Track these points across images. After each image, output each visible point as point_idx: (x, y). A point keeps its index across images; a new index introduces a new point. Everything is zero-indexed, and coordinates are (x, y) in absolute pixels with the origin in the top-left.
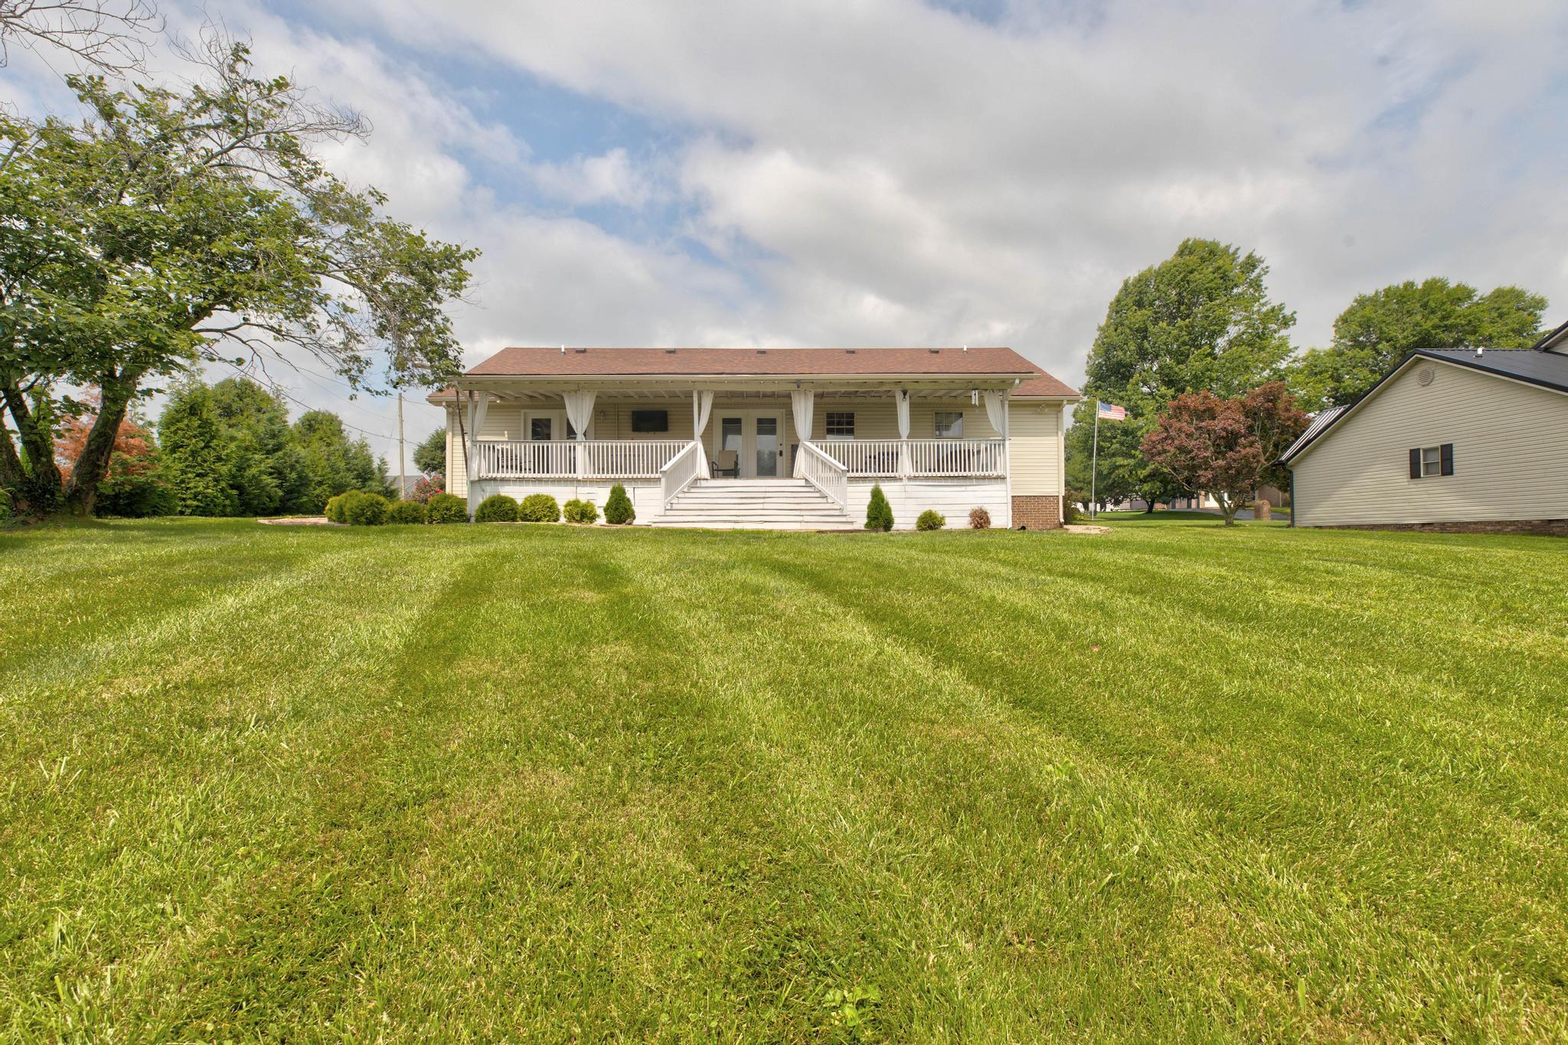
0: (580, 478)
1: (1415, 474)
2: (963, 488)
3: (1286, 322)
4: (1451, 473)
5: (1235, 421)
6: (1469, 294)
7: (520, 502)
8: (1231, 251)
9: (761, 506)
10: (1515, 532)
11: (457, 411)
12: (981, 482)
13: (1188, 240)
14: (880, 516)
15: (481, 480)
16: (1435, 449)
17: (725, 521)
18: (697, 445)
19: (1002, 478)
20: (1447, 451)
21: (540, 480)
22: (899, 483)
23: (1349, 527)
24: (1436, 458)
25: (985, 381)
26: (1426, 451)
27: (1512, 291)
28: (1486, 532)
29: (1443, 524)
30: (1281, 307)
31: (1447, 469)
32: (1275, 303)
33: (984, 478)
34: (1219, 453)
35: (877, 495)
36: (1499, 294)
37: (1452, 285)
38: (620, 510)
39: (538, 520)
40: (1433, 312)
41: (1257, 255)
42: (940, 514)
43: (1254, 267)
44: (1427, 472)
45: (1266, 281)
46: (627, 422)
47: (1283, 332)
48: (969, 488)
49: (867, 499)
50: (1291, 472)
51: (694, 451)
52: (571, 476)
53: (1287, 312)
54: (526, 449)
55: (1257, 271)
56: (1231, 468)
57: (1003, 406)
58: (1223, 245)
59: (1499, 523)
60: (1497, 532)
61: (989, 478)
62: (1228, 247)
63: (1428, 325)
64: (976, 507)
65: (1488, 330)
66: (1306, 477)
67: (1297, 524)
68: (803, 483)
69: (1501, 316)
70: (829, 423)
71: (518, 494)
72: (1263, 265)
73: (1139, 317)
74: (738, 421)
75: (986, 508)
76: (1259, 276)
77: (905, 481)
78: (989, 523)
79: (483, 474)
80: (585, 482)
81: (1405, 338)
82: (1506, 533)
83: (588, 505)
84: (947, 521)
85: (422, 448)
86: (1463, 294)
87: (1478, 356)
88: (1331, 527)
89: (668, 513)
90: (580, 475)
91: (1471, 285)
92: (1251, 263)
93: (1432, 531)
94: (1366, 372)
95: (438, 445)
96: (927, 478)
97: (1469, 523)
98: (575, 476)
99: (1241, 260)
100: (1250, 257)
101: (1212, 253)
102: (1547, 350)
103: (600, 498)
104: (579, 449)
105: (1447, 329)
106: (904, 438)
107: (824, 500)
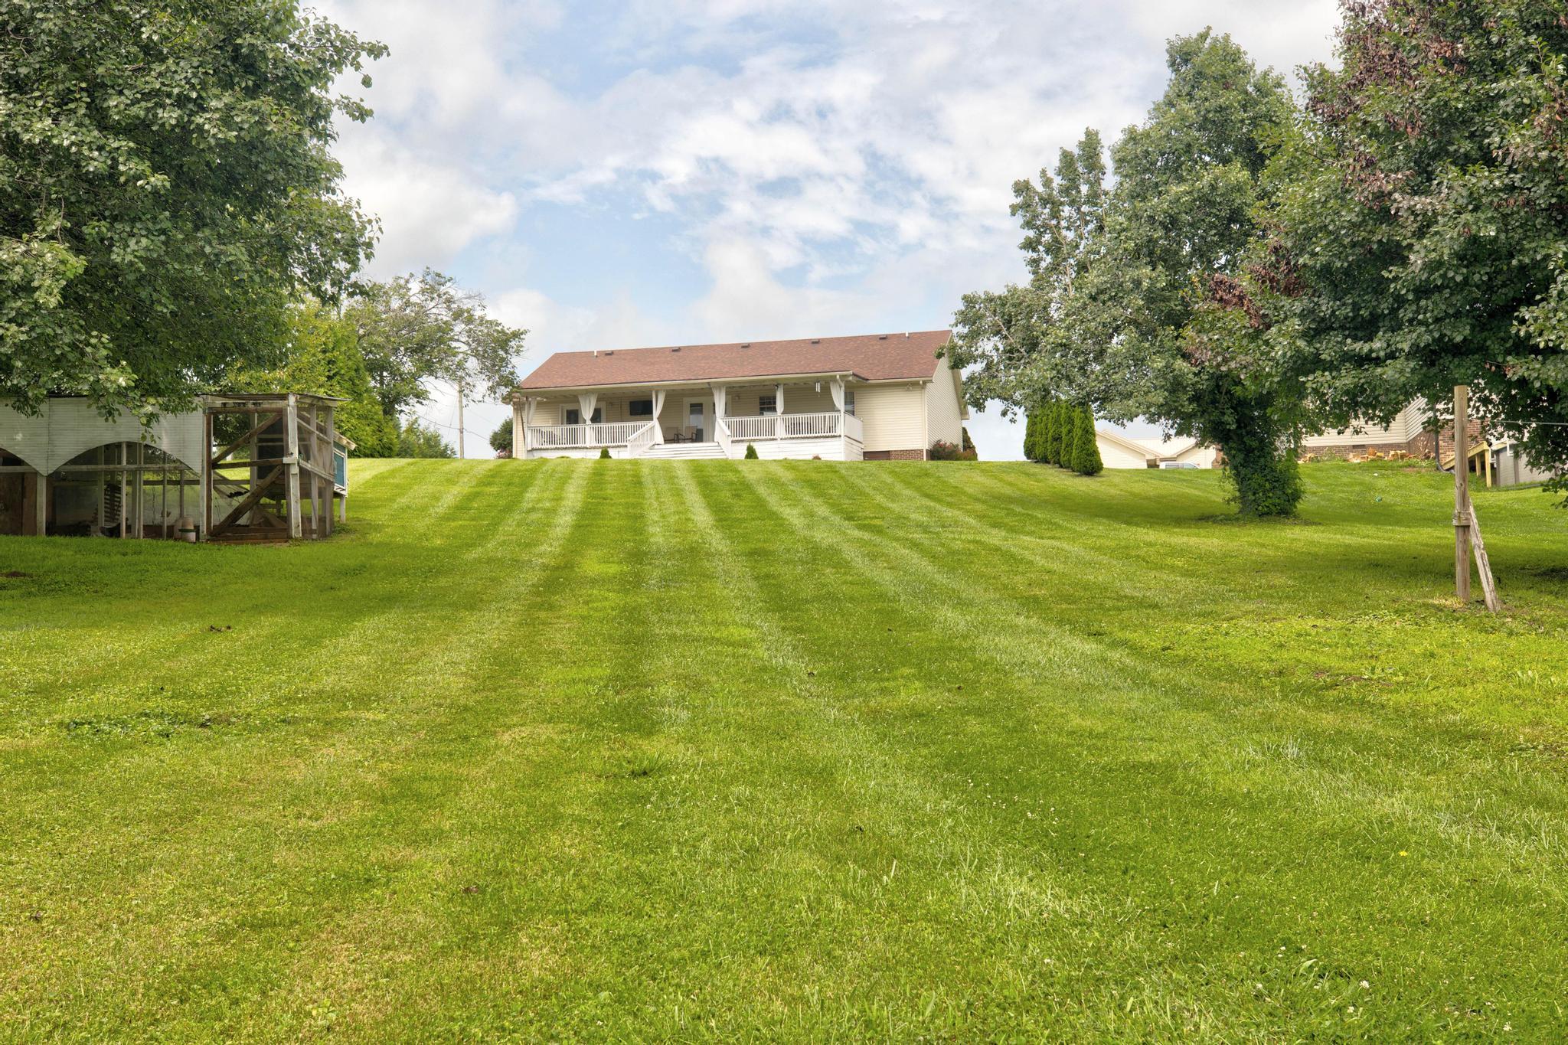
0: (588, 446)
2: (811, 444)
11: (519, 408)
15: (533, 450)
18: (655, 423)
19: (837, 437)
21: (565, 449)
22: (769, 442)
46: (627, 409)
48: (814, 443)
51: (652, 428)
52: (583, 445)
54: (560, 430)
64: (816, 455)
70: (761, 404)
74: (701, 405)
77: (773, 441)
79: (536, 446)
80: (591, 449)
85: (496, 434)
95: (507, 429)
96: (793, 439)
98: (585, 446)
104: (587, 428)
106: (779, 414)
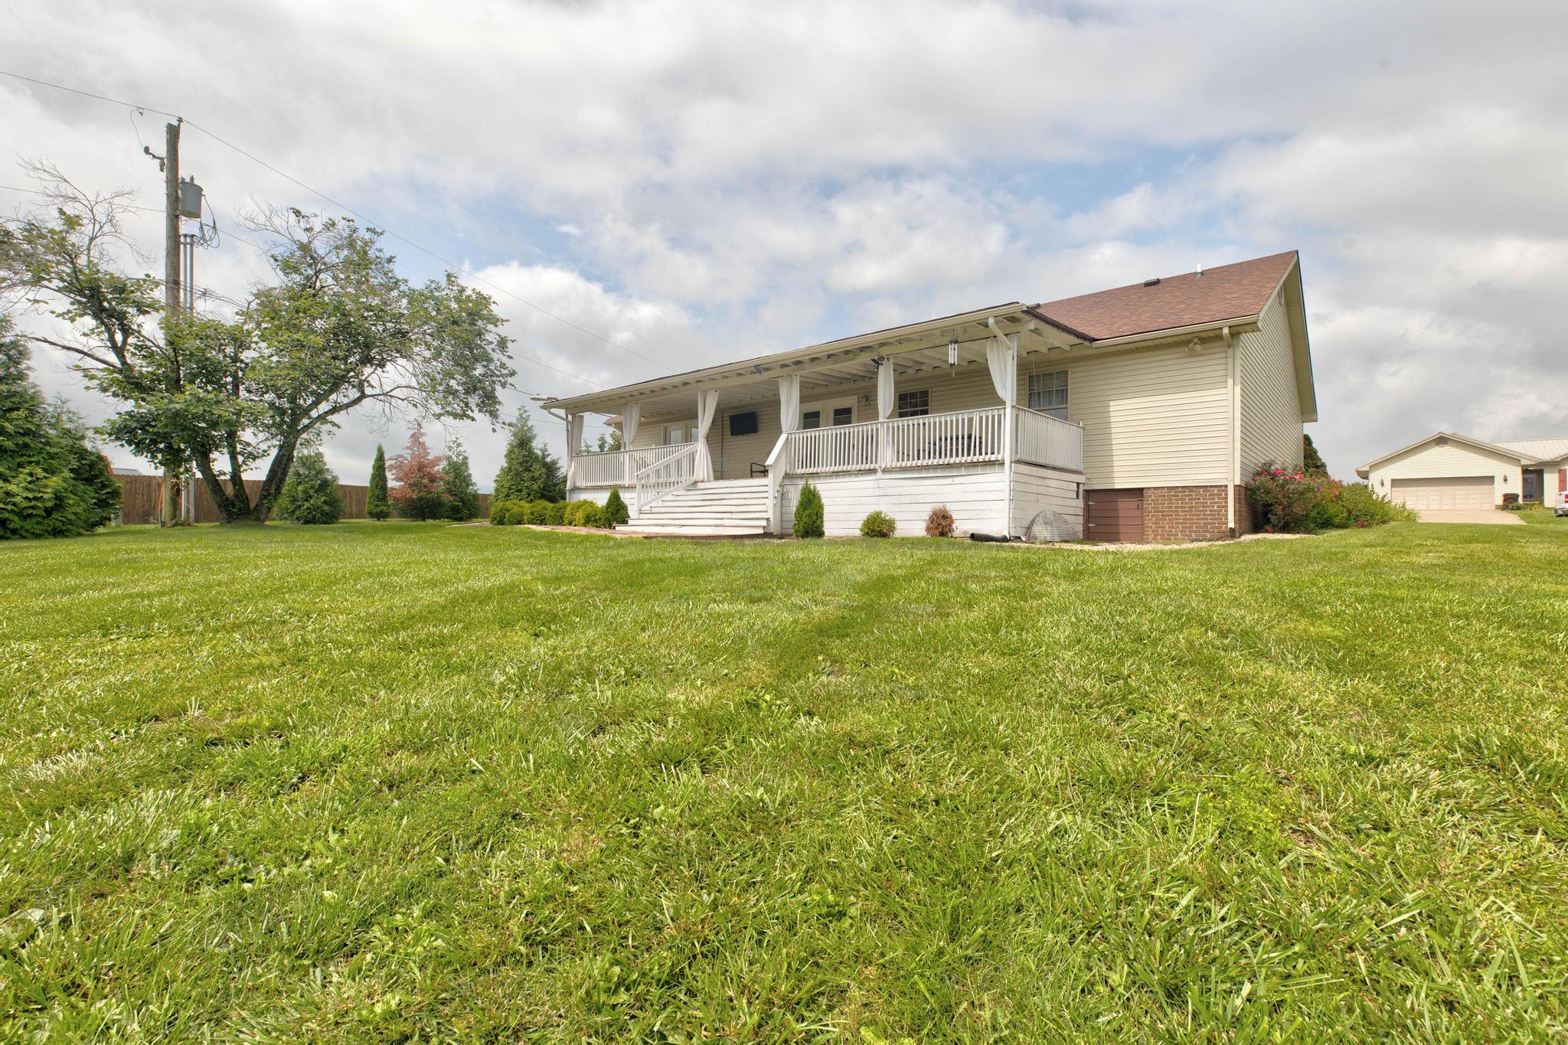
12: (971, 470)
18: (701, 448)
21: (602, 488)
22: (872, 477)
38: (614, 515)
42: (889, 514)
46: (727, 427)
48: (956, 480)
64: (942, 506)
75: (950, 507)
78: (951, 529)
84: (898, 525)
89: (642, 516)
90: (627, 482)
96: (904, 469)
98: (623, 483)
104: (626, 457)
106: (884, 419)
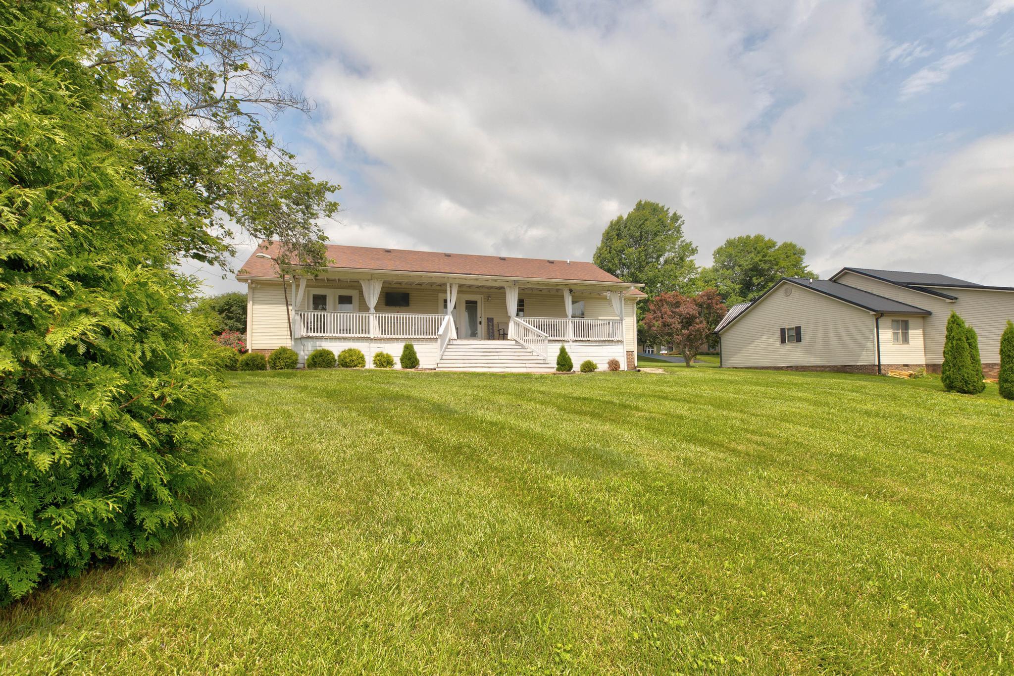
0: (372, 337)
1: (783, 341)
2: (601, 347)
3: (694, 251)
4: (800, 341)
5: (693, 310)
6: (774, 244)
7: (336, 354)
8: (665, 209)
9: (497, 357)
10: (830, 371)
12: (610, 344)
13: (641, 201)
14: (564, 363)
15: (302, 338)
16: (792, 329)
17: (483, 367)
19: (620, 342)
20: (798, 329)
21: (344, 339)
23: (750, 368)
24: (793, 333)
25: (612, 286)
26: (789, 329)
27: (791, 244)
28: (817, 371)
29: (797, 367)
30: (690, 244)
31: (799, 340)
32: (688, 241)
33: (609, 341)
34: (684, 327)
35: (563, 351)
36: (786, 246)
37: (767, 239)
38: (410, 360)
39: (355, 366)
40: (759, 253)
41: (679, 213)
42: (594, 362)
43: (678, 220)
44: (788, 341)
45: (683, 228)
46: (382, 299)
47: (691, 258)
48: (604, 347)
49: (558, 353)
50: (720, 338)
51: (449, 319)
52: (366, 336)
53: (694, 246)
55: (679, 222)
56: (691, 335)
57: (621, 301)
58: (660, 205)
59: (823, 366)
60: (822, 371)
61: (612, 341)
62: (663, 207)
63: (757, 259)
64: (611, 358)
65: (783, 264)
66: (728, 342)
67: (723, 366)
68: (514, 343)
69: (788, 257)
71: (336, 349)
72: (682, 219)
73: (617, 244)
75: (615, 359)
76: (680, 225)
77: (571, 343)
78: (619, 368)
79: (304, 333)
80: (376, 340)
81: (747, 265)
82: (826, 372)
83: (388, 356)
84: (598, 366)
86: (771, 244)
87: (811, 283)
88: (741, 368)
90: (372, 336)
91: (775, 240)
92: (676, 218)
93: (792, 370)
94: (729, 282)
96: (582, 341)
97: (809, 366)
98: (369, 336)
99: (671, 215)
100: (675, 214)
101: (654, 210)
102: (835, 281)
103: (395, 351)
104: (371, 318)
105: (765, 262)
106: (570, 317)
107: (531, 354)
